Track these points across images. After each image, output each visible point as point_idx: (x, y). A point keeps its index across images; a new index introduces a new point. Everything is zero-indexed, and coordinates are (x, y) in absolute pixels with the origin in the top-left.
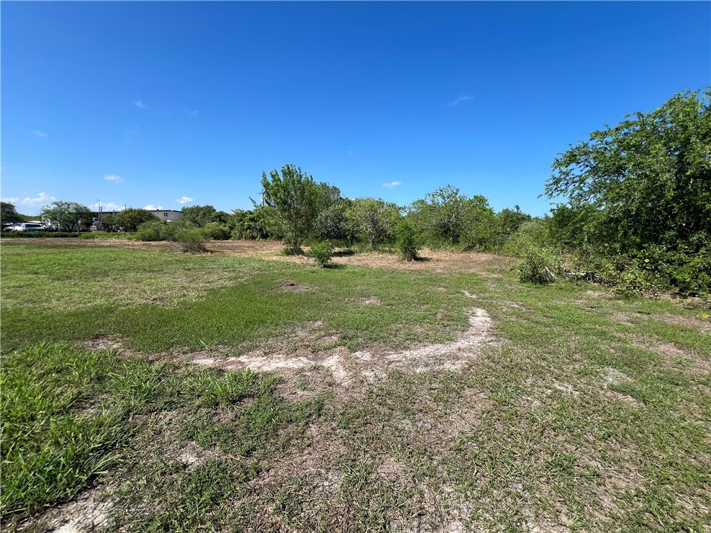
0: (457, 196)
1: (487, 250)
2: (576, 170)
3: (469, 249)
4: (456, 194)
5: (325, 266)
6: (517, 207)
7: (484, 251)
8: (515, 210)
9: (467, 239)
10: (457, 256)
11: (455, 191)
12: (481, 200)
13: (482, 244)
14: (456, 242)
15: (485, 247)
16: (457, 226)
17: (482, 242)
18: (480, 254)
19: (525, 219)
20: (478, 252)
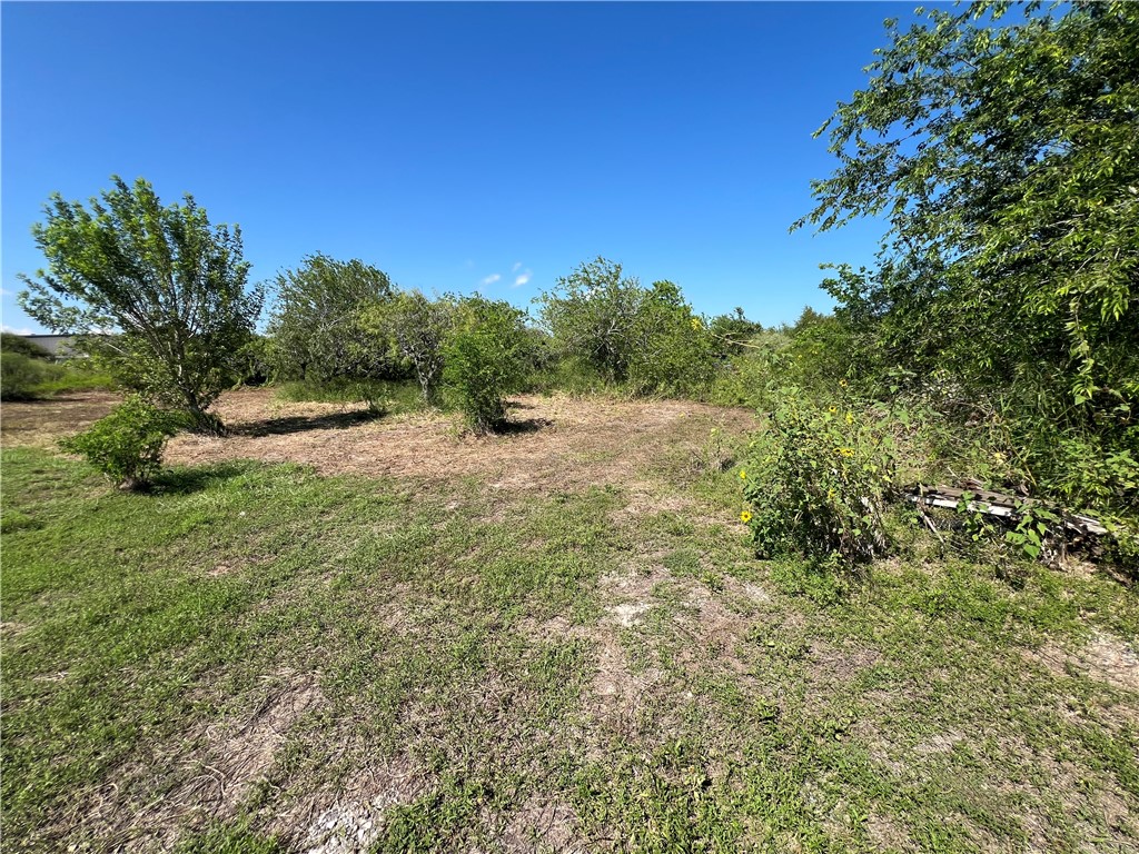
0: (619, 282)
1: (681, 393)
2: (908, 141)
3: (646, 392)
4: (616, 278)
5: (143, 487)
6: (740, 312)
7: (674, 397)
8: (736, 317)
9: (644, 371)
10: (624, 408)
11: (613, 271)
12: (667, 291)
13: (670, 380)
14: (620, 378)
15: (678, 387)
16: (620, 344)
17: (670, 375)
18: (668, 404)
19: (754, 330)
20: (664, 398)
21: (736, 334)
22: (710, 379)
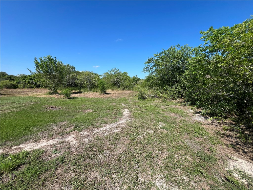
0: (119, 72)
1: (129, 89)
3: (124, 89)
5: (69, 98)
7: (128, 90)
8: (136, 77)
9: (123, 86)
10: (120, 92)
11: (118, 70)
12: (126, 73)
14: (119, 87)
16: (119, 82)
17: (127, 87)
18: (127, 91)
19: (139, 79)
20: (126, 90)
21: (136, 80)
22: (133, 87)
